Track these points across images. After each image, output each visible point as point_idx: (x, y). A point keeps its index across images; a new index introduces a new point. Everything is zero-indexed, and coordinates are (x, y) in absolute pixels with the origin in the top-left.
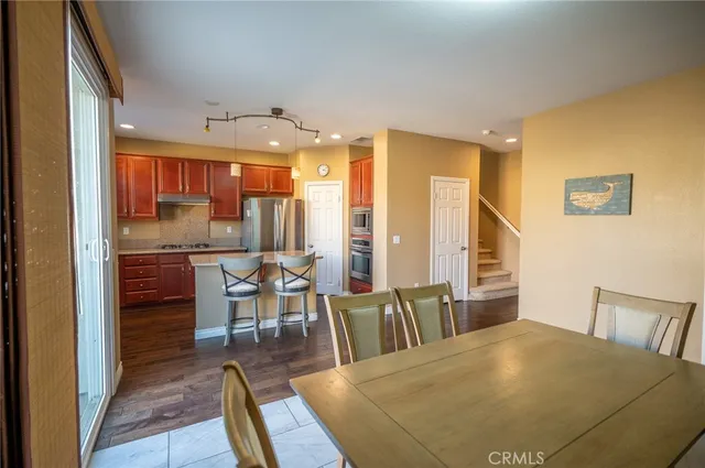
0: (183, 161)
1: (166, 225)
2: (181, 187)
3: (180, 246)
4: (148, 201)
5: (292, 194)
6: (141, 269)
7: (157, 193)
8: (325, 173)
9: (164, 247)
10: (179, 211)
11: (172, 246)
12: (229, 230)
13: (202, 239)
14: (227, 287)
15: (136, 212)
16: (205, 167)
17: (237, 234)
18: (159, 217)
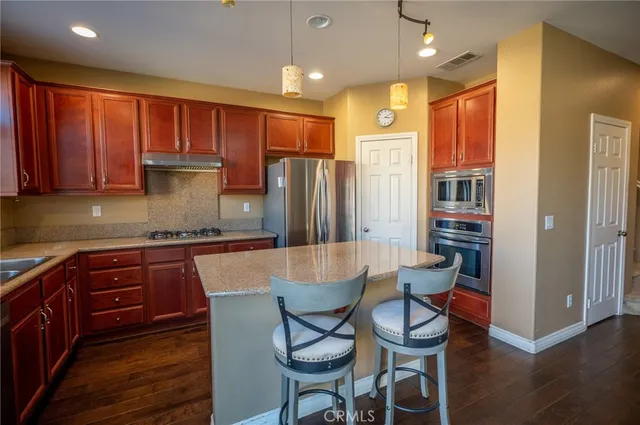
0: (180, 102)
1: (158, 202)
2: (177, 143)
3: (178, 234)
4: (128, 166)
5: (331, 156)
6: (116, 274)
7: (141, 152)
8: (387, 122)
9: (153, 236)
10: (175, 181)
11: (167, 234)
12: (246, 207)
13: (210, 222)
14: (290, 349)
15: (108, 181)
16: (213, 113)
17: (258, 214)
18: (146, 190)
